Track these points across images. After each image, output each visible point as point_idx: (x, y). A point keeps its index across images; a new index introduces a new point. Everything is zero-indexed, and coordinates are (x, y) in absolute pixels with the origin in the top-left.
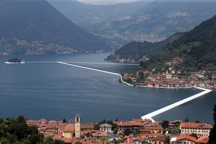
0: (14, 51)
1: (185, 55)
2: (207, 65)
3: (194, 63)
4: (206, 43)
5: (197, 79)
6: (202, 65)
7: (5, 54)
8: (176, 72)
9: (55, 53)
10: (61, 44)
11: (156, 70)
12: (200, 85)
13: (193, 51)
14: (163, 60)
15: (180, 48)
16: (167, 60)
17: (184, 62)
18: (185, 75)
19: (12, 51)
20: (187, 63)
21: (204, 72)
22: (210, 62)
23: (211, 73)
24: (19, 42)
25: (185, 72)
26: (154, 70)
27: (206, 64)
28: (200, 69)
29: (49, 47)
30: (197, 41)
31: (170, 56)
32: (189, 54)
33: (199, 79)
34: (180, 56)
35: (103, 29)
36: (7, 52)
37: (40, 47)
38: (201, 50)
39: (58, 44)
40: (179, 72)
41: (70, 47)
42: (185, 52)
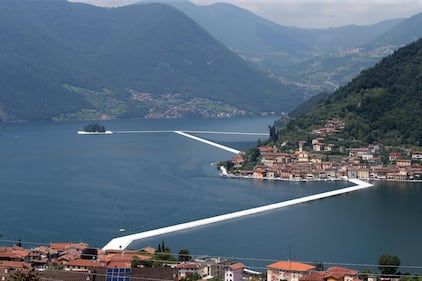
0: (124, 111)
1: (351, 114)
2: (388, 134)
3: (363, 130)
4: (395, 90)
5: (357, 162)
6: (376, 135)
7: (104, 117)
8: (322, 148)
9: (200, 116)
10: (214, 100)
11: (289, 144)
12: (360, 174)
13: (367, 107)
14: (310, 125)
15: (346, 102)
16: (316, 124)
17: (345, 130)
18: (339, 153)
19: (120, 112)
20: (350, 131)
21: (376, 147)
22: (395, 127)
23: (391, 150)
24: (135, 96)
25: (341, 149)
26: (284, 144)
27: (385, 132)
28: (370, 143)
29: (192, 105)
30: (380, 86)
31: (322, 117)
32: (359, 112)
33: (363, 162)
34: (342, 116)
35: (306, 72)
36: (110, 113)
37: (174, 104)
38: (380, 105)
39: (210, 98)
40: (329, 149)
41: (231, 105)
42: (350, 109)
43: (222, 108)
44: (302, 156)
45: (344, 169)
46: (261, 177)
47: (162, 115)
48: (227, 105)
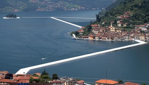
1: (136, 8)
5: (139, 32)
7: (16, 10)
8: (122, 25)
9: (63, 10)
10: (70, 2)
11: (106, 23)
12: (140, 38)
13: (144, 5)
14: (116, 14)
15: (133, 3)
16: (119, 14)
17: (133, 16)
18: (130, 28)
19: (24, 8)
20: (135, 17)
25: (131, 26)
26: (103, 23)
28: (145, 23)
29: (59, 5)
31: (122, 10)
32: (140, 8)
33: (142, 32)
34: (132, 10)
36: (19, 9)
37: (50, 4)
39: (67, 1)
40: (125, 26)
42: (136, 6)
43: (73, 6)
44: (112, 29)
45: (132, 35)
46: (92, 39)
47: (44, 9)
48: (76, 5)
